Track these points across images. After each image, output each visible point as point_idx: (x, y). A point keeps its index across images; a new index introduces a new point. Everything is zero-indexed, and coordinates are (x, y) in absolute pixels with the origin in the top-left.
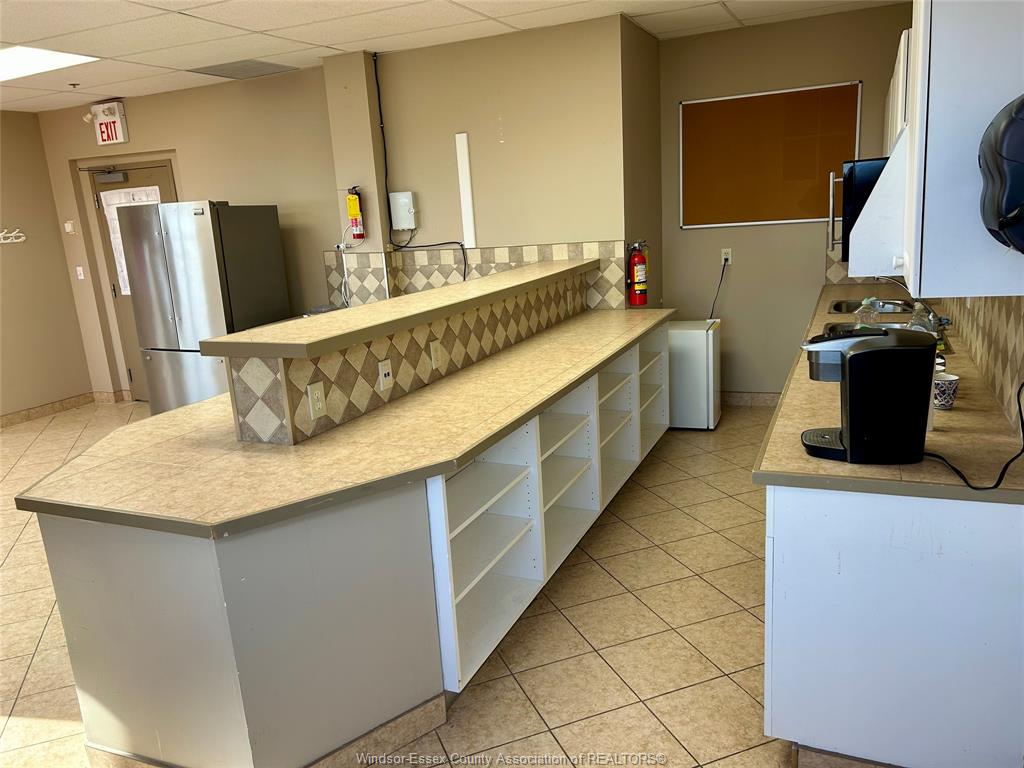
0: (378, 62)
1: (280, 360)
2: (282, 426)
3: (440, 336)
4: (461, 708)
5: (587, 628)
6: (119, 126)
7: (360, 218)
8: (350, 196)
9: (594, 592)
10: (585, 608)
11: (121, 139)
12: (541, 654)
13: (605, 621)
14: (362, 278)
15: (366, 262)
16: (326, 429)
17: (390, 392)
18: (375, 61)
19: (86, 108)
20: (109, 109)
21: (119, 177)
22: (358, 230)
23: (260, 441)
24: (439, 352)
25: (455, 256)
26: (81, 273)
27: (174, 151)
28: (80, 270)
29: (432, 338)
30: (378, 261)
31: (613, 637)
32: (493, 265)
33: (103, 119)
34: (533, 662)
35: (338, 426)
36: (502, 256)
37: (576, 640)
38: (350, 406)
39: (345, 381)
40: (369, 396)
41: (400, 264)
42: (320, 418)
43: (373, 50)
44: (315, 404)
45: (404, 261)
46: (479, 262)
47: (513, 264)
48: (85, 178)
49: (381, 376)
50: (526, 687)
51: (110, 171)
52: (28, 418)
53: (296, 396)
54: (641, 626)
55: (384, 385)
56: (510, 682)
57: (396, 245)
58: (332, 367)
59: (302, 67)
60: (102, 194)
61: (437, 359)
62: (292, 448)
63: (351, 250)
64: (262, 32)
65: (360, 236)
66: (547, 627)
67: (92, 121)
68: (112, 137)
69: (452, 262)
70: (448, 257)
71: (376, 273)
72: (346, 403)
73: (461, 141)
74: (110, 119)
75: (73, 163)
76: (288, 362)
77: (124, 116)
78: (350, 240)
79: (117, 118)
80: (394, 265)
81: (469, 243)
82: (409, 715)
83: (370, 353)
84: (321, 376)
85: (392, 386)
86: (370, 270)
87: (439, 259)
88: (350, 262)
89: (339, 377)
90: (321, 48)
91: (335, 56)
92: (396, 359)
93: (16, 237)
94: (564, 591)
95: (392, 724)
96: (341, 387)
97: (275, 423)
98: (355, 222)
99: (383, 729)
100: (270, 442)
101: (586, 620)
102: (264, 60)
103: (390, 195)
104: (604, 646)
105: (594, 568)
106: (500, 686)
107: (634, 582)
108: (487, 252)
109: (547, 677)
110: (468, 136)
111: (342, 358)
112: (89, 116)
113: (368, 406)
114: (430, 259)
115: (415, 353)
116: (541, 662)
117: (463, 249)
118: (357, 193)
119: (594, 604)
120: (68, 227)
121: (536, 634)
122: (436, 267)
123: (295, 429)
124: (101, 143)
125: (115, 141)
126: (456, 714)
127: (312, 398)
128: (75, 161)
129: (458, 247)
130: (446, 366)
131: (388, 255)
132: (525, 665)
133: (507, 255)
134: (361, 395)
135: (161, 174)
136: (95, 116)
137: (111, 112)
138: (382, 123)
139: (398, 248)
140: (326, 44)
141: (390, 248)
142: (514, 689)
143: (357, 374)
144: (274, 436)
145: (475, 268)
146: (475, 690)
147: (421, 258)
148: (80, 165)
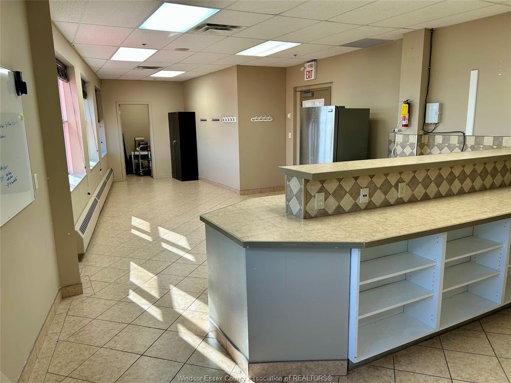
0: (433, 33)
1: (303, 180)
2: (300, 209)
3: (407, 181)
4: (357, 373)
5: (454, 365)
6: (313, 72)
7: (407, 116)
8: (404, 105)
9: (472, 348)
10: (460, 355)
11: (313, 78)
12: (417, 366)
13: (468, 366)
14: (403, 147)
15: (407, 139)
16: (323, 215)
17: (366, 204)
18: (432, 33)
19: (303, 65)
20: (311, 65)
21: (310, 94)
22: (405, 123)
23: (293, 214)
24: (404, 189)
25: (459, 140)
26: (290, 135)
27: (333, 82)
28: (290, 134)
29: (401, 181)
30: (414, 139)
31: (467, 376)
32: (482, 146)
33: (308, 69)
34: (409, 369)
35: (330, 215)
36: (488, 141)
37: (443, 369)
38: (339, 207)
39: (339, 194)
40: (352, 205)
41: (426, 141)
42: (321, 209)
43: (431, 27)
44: (318, 202)
45: (429, 140)
46: (473, 144)
47: (495, 147)
48: (298, 94)
49: (361, 196)
50: (397, 379)
51: (307, 92)
52: (261, 192)
53: (308, 197)
54: (491, 378)
55: (362, 200)
56: (390, 372)
57: (426, 131)
58: (331, 187)
59: (394, 39)
60: (303, 102)
61: (403, 192)
62: (303, 220)
63: (401, 133)
64: (366, 25)
65: (406, 126)
66: (430, 355)
67: (304, 70)
68: (310, 77)
69: (457, 143)
70: (454, 140)
71: (411, 145)
72: (337, 205)
73: (474, 74)
74: (310, 69)
75: (295, 88)
76: (307, 181)
77: (317, 68)
78: (401, 127)
79: (313, 69)
80: (423, 142)
81: (469, 132)
82: (326, 362)
83: (356, 183)
84: (324, 190)
85: (367, 201)
86: (408, 143)
87: (449, 140)
88: (399, 138)
89: (335, 192)
90: (400, 29)
91: (409, 33)
92: (373, 189)
93: (269, 119)
94: (453, 341)
95: (316, 362)
96: (335, 197)
97: (298, 208)
98: (404, 118)
99: (311, 363)
100: (296, 216)
101: (456, 361)
102: (373, 38)
103: (427, 104)
104: (459, 378)
105: (481, 336)
106: (384, 372)
107: (504, 353)
108: (479, 139)
109: (412, 379)
110: (479, 72)
111: (338, 183)
112: (303, 68)
113: (350, 209)
114: (443, 140)
115: (386, 188)
116: (415, 371)
117: (464, 136)
118: (408, 103)
119: (467, 355)
120: (289, 116)
121: (421, 356)
122: (446, 144)
123: (306, 212)
124: (306, 80)
125: (311, 79)
126: (353, 374)
127: (317, 199)
128: (296, 87)
129: (462, 134)
130: (409, 198)
131: (420, 137)
132: (404, 368)
133: (492, 141)
134: (347, 202)
135: (325, 93)
136: (305, 68)
137: (311, 66)
138: (430, 66)
139: (426, 133)
140: (403, 27)
141: (421, 132)
142: (390, 377)
143: (346, 192)
144: (297, 213)
145: (470, 147)
146: (370, 367)
147: (439, 139)
148: (298, 90)
